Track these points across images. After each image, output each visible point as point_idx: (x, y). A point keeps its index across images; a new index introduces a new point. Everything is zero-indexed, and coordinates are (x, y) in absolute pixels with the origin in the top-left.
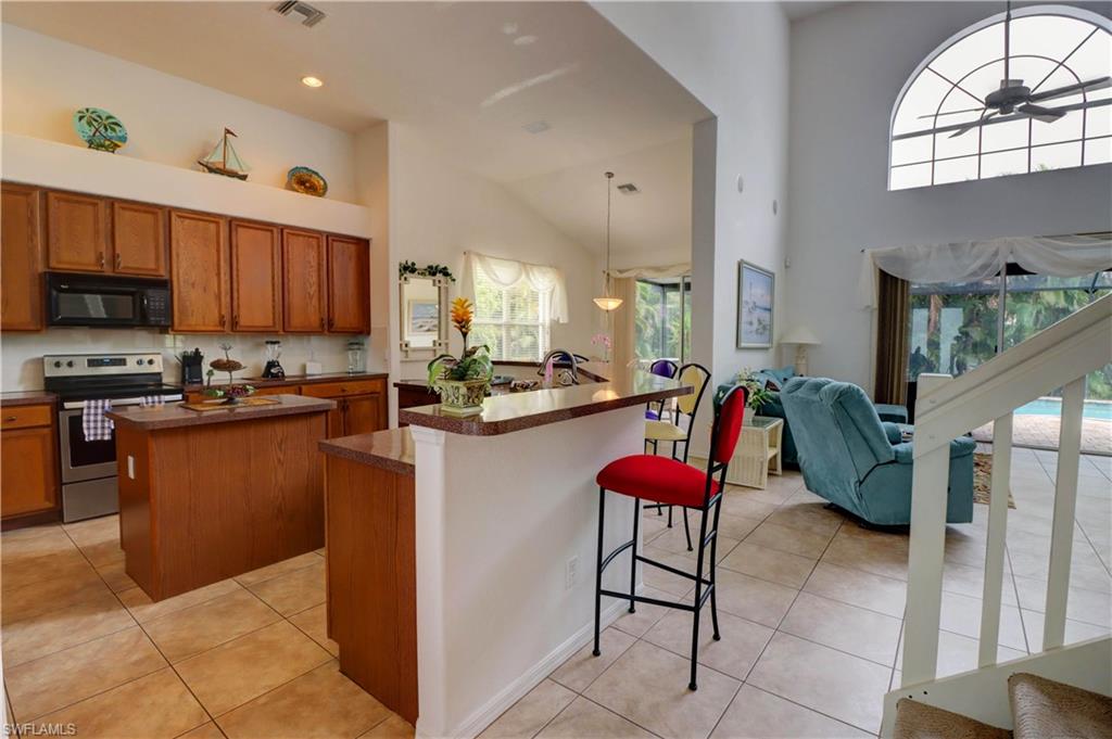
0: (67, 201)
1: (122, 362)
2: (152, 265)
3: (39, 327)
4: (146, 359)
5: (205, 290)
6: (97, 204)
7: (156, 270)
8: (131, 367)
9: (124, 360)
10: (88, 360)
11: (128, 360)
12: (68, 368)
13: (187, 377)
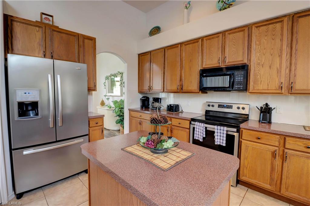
0: (209, 39)
1: (230, 107)
2: (240, 59)
3: (198, 91)
4: (241, 106)
5: (270, 67)
6: (219, 36)
7: (242, 61)
8: (234, 110)
9: (232, 106)
10: (219, 105)
11: (233, 107)
12: (212, 107)
13: (261, 120)
